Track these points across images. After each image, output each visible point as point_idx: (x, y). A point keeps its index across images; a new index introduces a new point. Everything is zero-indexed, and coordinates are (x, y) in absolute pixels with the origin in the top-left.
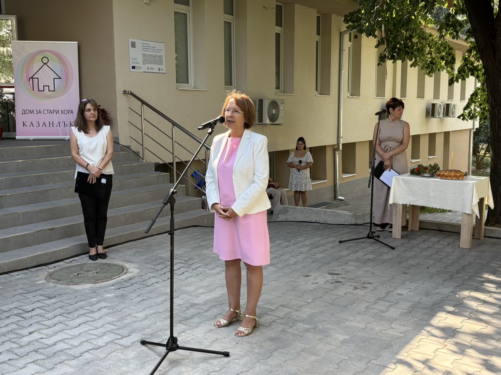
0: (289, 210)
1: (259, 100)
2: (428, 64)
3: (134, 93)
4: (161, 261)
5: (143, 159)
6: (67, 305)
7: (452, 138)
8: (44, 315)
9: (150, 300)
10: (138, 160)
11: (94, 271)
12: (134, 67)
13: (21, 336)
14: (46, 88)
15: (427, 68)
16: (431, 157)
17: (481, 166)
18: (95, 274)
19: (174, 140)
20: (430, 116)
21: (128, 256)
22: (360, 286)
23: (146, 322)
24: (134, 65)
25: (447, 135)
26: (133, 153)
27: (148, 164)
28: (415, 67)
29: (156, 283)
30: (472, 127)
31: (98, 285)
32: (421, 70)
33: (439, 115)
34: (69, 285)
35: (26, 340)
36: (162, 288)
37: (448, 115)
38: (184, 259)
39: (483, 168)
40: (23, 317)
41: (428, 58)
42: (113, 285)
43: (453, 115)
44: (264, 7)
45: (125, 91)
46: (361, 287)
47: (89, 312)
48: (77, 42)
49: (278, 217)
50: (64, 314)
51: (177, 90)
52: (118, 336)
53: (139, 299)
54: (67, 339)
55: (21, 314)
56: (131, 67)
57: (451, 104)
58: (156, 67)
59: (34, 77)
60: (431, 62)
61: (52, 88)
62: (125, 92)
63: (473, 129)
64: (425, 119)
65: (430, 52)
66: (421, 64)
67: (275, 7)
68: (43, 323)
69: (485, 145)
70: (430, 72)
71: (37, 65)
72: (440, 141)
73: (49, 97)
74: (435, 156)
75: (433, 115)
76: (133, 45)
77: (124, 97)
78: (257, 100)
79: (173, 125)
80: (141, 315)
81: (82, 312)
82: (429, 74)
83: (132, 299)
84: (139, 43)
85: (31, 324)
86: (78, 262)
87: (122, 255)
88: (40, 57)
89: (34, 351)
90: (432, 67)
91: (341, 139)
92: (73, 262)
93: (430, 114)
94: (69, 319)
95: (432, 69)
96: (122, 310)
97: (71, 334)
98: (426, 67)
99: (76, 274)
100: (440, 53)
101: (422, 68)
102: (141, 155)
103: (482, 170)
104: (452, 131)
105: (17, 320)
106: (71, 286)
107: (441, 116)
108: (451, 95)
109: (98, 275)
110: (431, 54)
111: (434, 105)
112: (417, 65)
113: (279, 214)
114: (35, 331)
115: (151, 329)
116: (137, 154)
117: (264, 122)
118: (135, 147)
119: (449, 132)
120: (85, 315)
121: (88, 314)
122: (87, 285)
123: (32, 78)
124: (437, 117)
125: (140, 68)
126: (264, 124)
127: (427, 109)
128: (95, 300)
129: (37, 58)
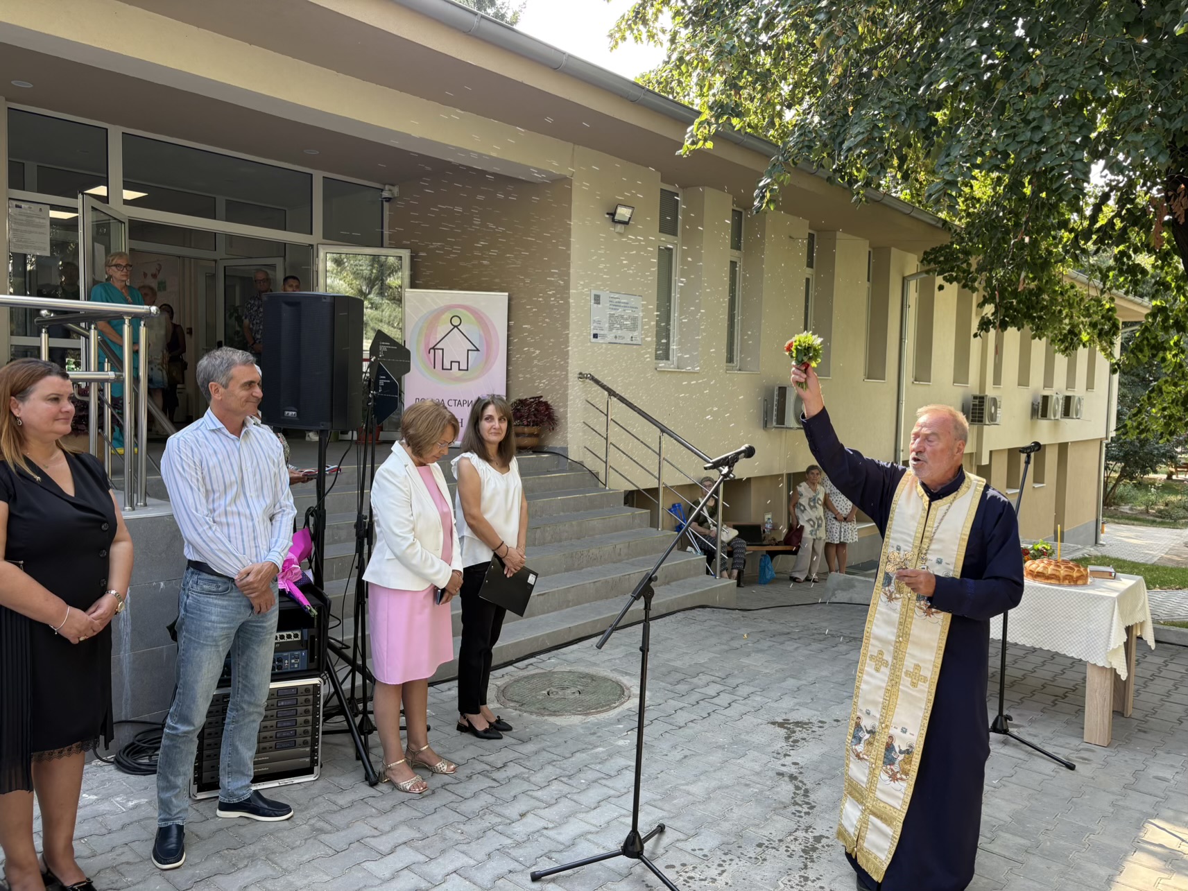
0: (856, 584)
1: (780, 388)
2: (1065, 336)
3: (596, 377)
4: (679, 676)
5: (605, 485)
6: (559, 758)
7: (1071, 453)
8: (528, 778)
9: (698, 758)
10: (597, 486)
11: (573, 690)
12: (595, 336)
13: (509, 821)
14: (455, 366)
15: (1062, 341)
16: (1037, 486)
17: (1110, 500)
18: (577, 694)
19: (663, 456)
20: (1040, 416)
21: (617, 661)
22: (1075, 755)
23: (713, 807)
24: (595, 332)
25: (1063, 447)
26: (590, 475)
27: (615, 495)
28: (1040, 339)
29: (692, 721)
30: (1104, 436)
31: (591, 719)
32: (1051, 344)
33: (1055, 416)
34: (543, 715)
35: (520, 829)
36: (709, 735)
37: (1068, 415)
38: (717, 675)
39: (1114, 504)
40: (494, 780)
41: (1066, 324)
42: (619, 721)
43: (1077, 415)
44: (790, 237)
45: (581, 374)
46: (1077, 757)
47: (603, 775)
48: (507, 294)
49: (834, 594)
50: (562, 779)
51: (656, 372)
52: (677, 833)
53: (677, 755)
54: (591, 833)
55: (488, 771)
56: (592, 336)
57: (1074, 396)
58: (627, 335)
59: (438, 347)
60: (1071, 332)
61: (463, 366)
62: (582, 376)
63: (1107, 438)
64: (1029, 420)
65: (1069, 314)
66: (1051, 335)
67: (807, 237)
68: (535, 794)
69: (1119, 464)
70: (1066, 348)
71: (444, 327)
72: (1051, 458)
73: (457, 379)
74: (1043, 483)
75: (1044, 415)
76: (597, 299)
77: (579, 383)
78: (776, 388)
79: (663, 431)
80: (698, 789)
81: (591, 775)
82: (1064, 351)
83: (665, 753)
84: (604, 297)
85: (515, 796)
86: (538, 668)
87: (606, 658)
88: (448, 315)
89: (545, 855)
90: (1072, 339)
91: (901, 453)
92: (530, 667)
93: (1040, 413)
94: (575, 791)
95: (1071, 344)
96: (659, 776)
97: (594, 822)
98: (1060, 340)
99: (545, 692)
100: (1089, 315)
101: (1053, 341)
102: (602, 477)
103: (1113, 508)
104: (1072, 442)
105: (487, 785)
106: (546, 718)
107: (1058, 416)
108: (1071, 382)
109: (582, 697)
110: (1072, 317)
111: (1045, 398)
112: (1044, 335)
113: (836, 590)
114: (528, 812)
115: (731, 823)
116: (595, 476)
117: (787, 424)
118: (591, 463)
119: (1067, 443)
120: (599, 781)
121: (604, 782)
122: (573, 717)
123: (434, 348)
124: (1053, 418)
125: (604, 336)
126: (787, 428)
127: (1033, 404)
128: (603, 752)
129: (444, 317)
